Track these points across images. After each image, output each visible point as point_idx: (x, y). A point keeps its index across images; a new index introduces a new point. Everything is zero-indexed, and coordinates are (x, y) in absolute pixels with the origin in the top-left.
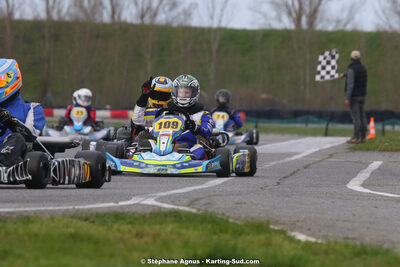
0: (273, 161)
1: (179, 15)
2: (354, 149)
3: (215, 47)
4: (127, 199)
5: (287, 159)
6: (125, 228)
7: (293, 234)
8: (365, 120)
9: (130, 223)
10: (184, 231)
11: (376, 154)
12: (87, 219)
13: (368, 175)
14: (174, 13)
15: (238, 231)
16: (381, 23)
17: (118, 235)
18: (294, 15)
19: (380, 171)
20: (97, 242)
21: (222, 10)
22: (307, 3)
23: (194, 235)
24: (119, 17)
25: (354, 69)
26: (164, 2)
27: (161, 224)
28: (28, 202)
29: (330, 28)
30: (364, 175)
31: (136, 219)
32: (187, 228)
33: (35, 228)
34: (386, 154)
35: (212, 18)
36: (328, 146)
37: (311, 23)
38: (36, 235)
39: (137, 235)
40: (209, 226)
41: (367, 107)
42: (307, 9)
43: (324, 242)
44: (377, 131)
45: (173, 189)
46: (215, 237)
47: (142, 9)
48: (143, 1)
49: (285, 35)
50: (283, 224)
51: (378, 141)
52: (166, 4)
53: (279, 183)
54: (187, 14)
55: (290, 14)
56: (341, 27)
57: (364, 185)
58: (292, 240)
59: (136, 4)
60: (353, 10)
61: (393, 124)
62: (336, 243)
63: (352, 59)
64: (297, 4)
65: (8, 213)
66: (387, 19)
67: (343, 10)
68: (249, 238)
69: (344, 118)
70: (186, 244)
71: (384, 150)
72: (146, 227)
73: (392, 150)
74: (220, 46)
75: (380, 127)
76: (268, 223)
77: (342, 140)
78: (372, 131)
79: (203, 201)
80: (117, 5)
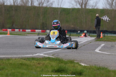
1: (49, 4)
2: (97, 41)
3: (59, 13)
4: (36, 54)
6: (35, 62)
7: (81, 64)
8: (100, 33)
9: (37, 60)
10: (51, 63)
11: (103, 42)
12: (25, 59)
13: (101, 48)
14: (48, 4)
15: (66, 63)
16: (104, 7)
17: (33, 64)
18: (81, 4)
19: (104, 47)
20: (28, 66)
21: (61, 3)
22: (84, 1)
23: (54, 64)
24: (33, 5)
25: (97, 19)
26: (45, 1)
27: (45, 60)
28: (9, 54)
29: (90, 8)
30: (100, 48)
31: (38, 59)
32: (52, 62)
33: (11, 62)
34: (106, 42)
35: (58, 5)
36: (90, 40)
37: (85, 7)
38: (11, 64)
39: (38, 64)
40: (58, 61)
41: (101, 29)
42: (84, 2)
43: (89, 66)
44: (103, 36)
45: (48, 51)
46: (60, 64)
47: (39, 2)
48: (40, 0)
49: (78, 10)
50: (78, 61)
51: (103, 39)
52: (46, 1)
53: (77, 50)
54: (52, 4)
55: (79, 4)
56: (93, 8)
57: (100, 50)
58: (80, 65)
59: (38, 1)
60: (96, 3)
61: (107, 34)
62: (92, 66)
63: (96, 17)
64: (81, 1)
65: (3, 57)
66: (106, 6)
67: (94, 3)
68: (69, 65)
69: (94, 32)
70: (52, 66)
71: (105, 41)
72: (41, 62)
73: (107, 41)
74: (61, 13)
75: (104, 35)
76: (74, 61)
77: (93, 38)
78: (102, 36)
79: (56, 55)
80: (33, 1)
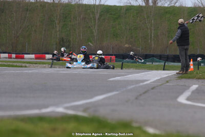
0: (133, 85)
2: (182, 78)
3: (97, 16)
5: (141, 84)
6: (45, 126)
11: (194, 81)
12: (22, 120)
13: (190, 93)
15: (113, 127)
19: (197, 91)
20: (29, 134)
34: (200, 81)
36: (165, 76)
44: (194, 67)
51: (195, 73)
53: (136, 98)
57: (188, 99)
63: (179, 24)
69: (175, 59)
73: (204, 79)
77: (174, 72)
79: (92, 109)
